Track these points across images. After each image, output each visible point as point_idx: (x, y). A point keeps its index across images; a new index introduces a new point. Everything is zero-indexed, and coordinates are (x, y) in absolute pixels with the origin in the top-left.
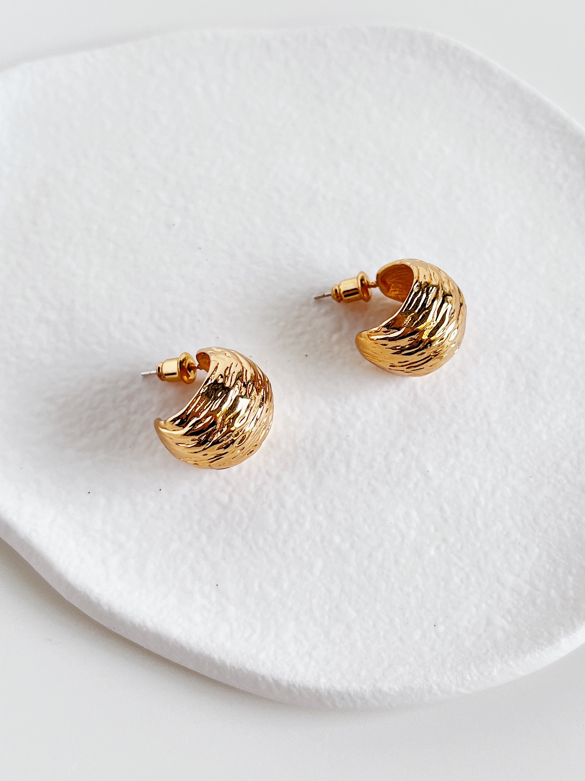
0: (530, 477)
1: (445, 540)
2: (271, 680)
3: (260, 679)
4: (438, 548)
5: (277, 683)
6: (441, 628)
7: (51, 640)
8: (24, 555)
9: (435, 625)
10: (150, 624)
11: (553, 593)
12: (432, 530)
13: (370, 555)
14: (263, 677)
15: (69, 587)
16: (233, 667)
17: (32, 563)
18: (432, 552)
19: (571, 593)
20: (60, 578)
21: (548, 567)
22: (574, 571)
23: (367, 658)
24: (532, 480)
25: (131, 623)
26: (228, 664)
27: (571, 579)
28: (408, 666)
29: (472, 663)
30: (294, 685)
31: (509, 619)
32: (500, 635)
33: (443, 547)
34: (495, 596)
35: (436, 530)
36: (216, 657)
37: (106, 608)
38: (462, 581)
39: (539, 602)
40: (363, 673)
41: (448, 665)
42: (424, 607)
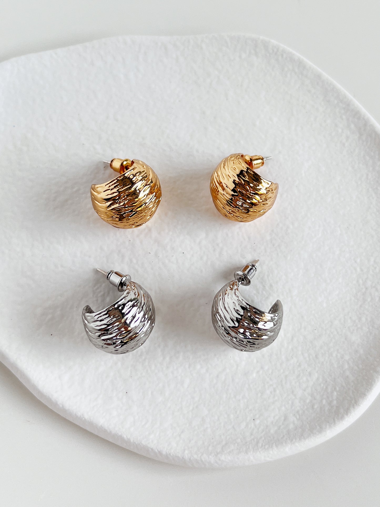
0: (315, 330)
1: (262, 368)
2: (156, 451)
3: (150, 450)
4: (258, 372)
5: (160, 453)
6: (258, 422)
7: (29, 421)
8: (13, 371)
9: (254, 419)
10: (86, 417)
11: (324, 402)
12: (255, 361)
13: (218, 376)
14: (152, 449)
15: (39, 392)
16: (135, 443)
17: (18, 376)
18: (254, 375)
19: (335, 402)
20: (34, 387)
21: (322, 385)
22: (338, 389)
23: (213, 439)
24: (316, 331)
25: (76, 415)
26: (132, 441)
27: (335, 393)
28: (236, 445)
29: (274, 444)
30: (170, 454)
31: (298, 417)
32: (291, 426)
33: (261, 372)
34: (290, 402)
35: (257, 362)
36: (125, 437)
37: (61, 406)
38: (271, 393)
39: (316, 407)
40: (210, 448)
41: (260, 445)
42: (248, 408)
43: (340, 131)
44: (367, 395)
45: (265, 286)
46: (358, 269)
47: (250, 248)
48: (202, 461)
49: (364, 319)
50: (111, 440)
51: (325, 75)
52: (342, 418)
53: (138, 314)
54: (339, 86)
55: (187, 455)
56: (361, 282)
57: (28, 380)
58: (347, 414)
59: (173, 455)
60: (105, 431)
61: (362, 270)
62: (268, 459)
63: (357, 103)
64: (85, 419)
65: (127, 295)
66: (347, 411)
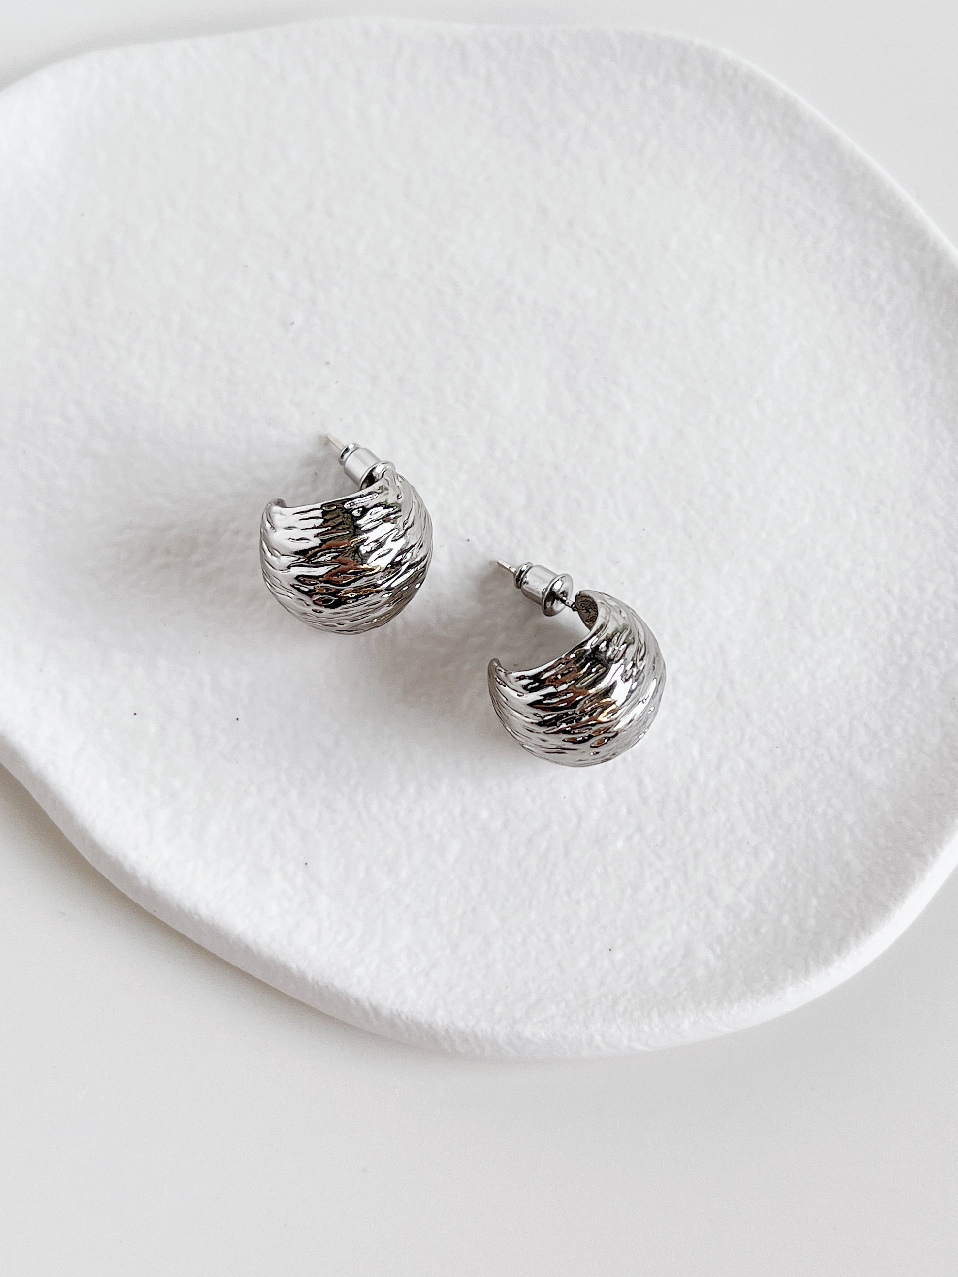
0: (777, 747)
1: (640, 828)
2: (367, 1006)
3: (353, 1002)
4: (629, 839)
5: (376, 1011)
6: (619, 955)
9: (610, 949)
10: (204, 911)
11: (786, 919)
12: (624, 811)
13: (530, 841)
14: (357, 1001)
15: (95, 847)
17: (46, 807)
18: (620, 844)
19: (812, 922)
20: (83, 833)
21: (784, 880)
22: (821, 890)
23: (507, 987)
24: (779, 751)
25: (178, 907)
26: (310, 977)
27: (814, 902)
28: (563, 1005)
29: (655, 1009)
30: (399, 1015)
31: (718, 950)
32: (700, 972)
33: (636, 838)
34: (702, 915)
35: (629, 812)
36: (294, 966)
37: (145, 883)
38: (657, 889)
39: (763, 930)
40: (498, 1009)
41: (621, 1009)
42: (599, 922)
43: (874, 275)
44: (892, 910)
45: (662, 634)
46: (894, 610)
47: (632, 540)
48: (476, 1037)
49: (898, 730)
50: (258, 975)
51: (849, 141)
52: (827, 961)
53: (392, 541)
54: (879, 168)
55: (440, 1018)
56: (898, 639)
57: (70, 816)
58: (839, 952)
59: (407, 1018)
60: (247, 950)
61: (903, 613)
62: (639, 1047)
63: (921, 212)
64: (201, 918)
65: (379, 491)
66: (841, 945)
